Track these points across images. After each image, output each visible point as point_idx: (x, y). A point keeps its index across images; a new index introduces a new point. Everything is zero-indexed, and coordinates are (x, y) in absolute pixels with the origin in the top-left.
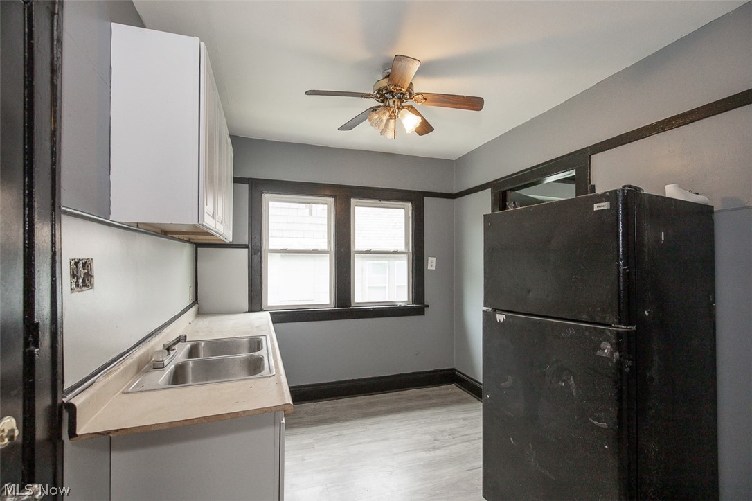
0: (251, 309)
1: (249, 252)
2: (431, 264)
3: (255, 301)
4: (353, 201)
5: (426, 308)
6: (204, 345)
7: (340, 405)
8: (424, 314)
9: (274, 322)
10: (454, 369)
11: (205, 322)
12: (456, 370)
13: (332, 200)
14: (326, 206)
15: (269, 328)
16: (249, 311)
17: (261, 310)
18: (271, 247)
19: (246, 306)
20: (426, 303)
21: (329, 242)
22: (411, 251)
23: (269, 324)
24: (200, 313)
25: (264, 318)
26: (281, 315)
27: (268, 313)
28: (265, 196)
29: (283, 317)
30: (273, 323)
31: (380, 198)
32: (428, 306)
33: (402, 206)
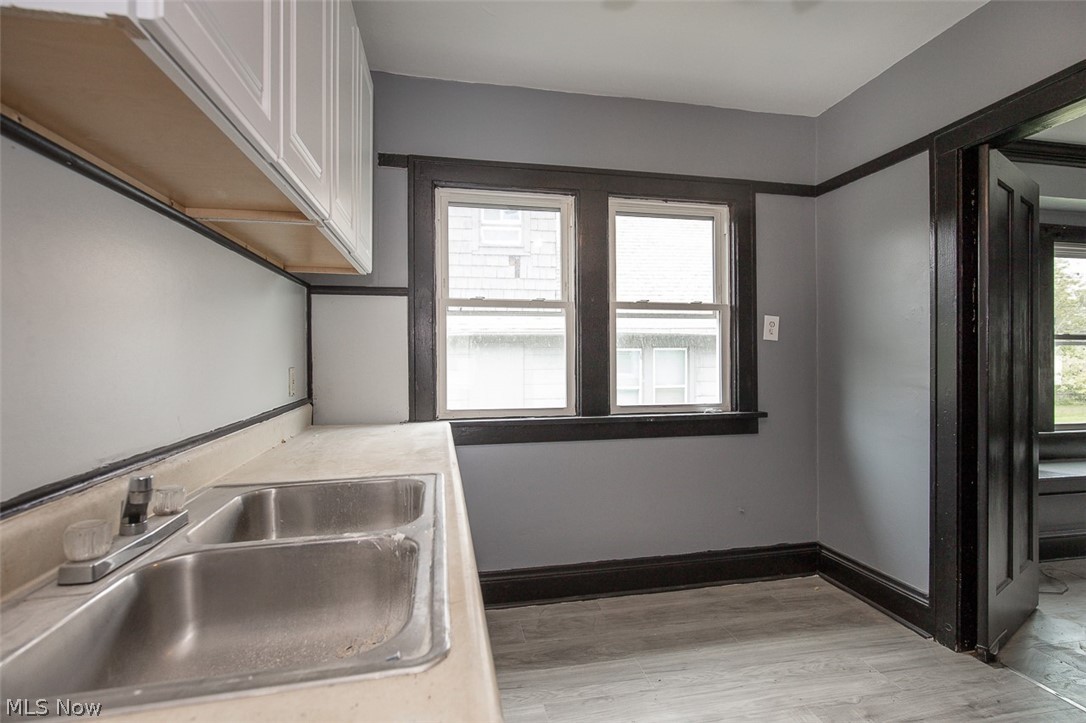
0: (415, 416)
1: (409, 302)
2: (770, 328)
3: (423, 401)
4: (613, 203)
5: (760, 419)
6: (277, 493)
7: (591, 614)
8: (757, 432)
9: (458, 442)
10: (815, 544)
11: (319, 439)
12: (822, 547)
13: (570, 200)
14: (558, 214)
15: (447, 456)
16: (411, 421)
17: (434, 418)
18: (453, 294)
19: (404, 410)
20: (761, 409)
21: (565, 285)
22: (727, 302)
23: (446, 448)
24: (314, 422)
25: (439, 433)
26: (473, 430)
27: (447, 425)
28: (442, 194)
29: (474, 433)
30: (456, 445)
31: (666, 196)
32: (765, 415)
33: (710, 214)
